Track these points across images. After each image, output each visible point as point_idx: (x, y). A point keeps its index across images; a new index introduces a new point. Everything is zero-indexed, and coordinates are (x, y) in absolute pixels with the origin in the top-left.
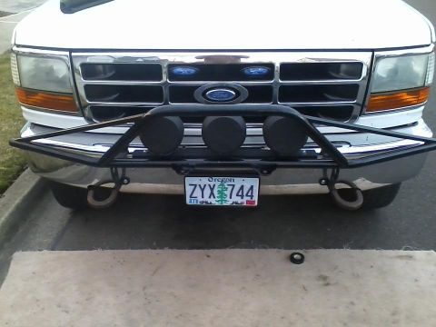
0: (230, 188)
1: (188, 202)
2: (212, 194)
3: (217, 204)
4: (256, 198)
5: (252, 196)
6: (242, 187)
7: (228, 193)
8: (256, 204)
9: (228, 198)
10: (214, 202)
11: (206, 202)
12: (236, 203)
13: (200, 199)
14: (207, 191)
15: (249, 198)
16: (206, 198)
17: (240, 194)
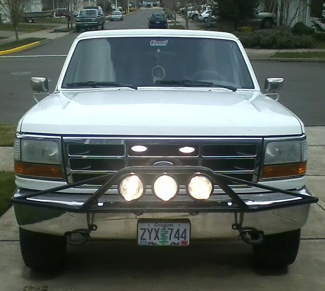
0: (169, 232)
1: (139, 243)
2: (157, 236)
3: (160, 244)
4: (188, 239)
5: (185, 238)
6: (178, 231)
7: (168, 235)
8: (188, 244)
9: (168, 240)
10: (158, 243)
11: (153, 243)
12: (174, 243)
13: (148, 241)
14: (153, 234)
15: (183, 239)
16: (152, 240)
17: (177, 236)
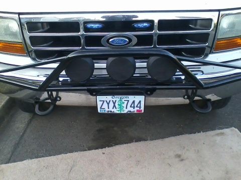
0: (126, 102)
1: (99, 111)
2: (114, 106)
3: (118, 112)
4: (142, 108)
5: (140, 107)
6: (134, 102)
7: (125, 105)
8: (143, 111)
9: (125, 109)
10: (116, 111)
11: (111, 111)
12: (130, 111)
13: (107, 109)
14: (111, 105)
15: (138, 108)
16: (111, 109)
17: (132, 106)
